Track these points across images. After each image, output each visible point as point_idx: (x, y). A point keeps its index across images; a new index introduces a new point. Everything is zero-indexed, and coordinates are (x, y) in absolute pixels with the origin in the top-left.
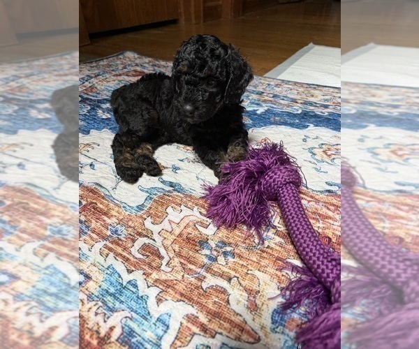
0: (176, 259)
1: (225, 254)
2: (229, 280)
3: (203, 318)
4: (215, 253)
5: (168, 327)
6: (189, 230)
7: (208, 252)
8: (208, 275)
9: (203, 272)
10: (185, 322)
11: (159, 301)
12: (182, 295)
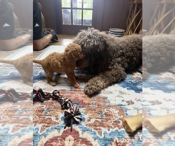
0: (37, 116)
1: (49, 111)
2: (51, 116)
3: (46, 125)
4: (46, 112)
5: (38, 129)
6: (39, 109)
7: (44, 112)
8: (46, 116)
9: (44, 116)
10: (42, 127)
11: (35, 125)
12: (40, 122)
